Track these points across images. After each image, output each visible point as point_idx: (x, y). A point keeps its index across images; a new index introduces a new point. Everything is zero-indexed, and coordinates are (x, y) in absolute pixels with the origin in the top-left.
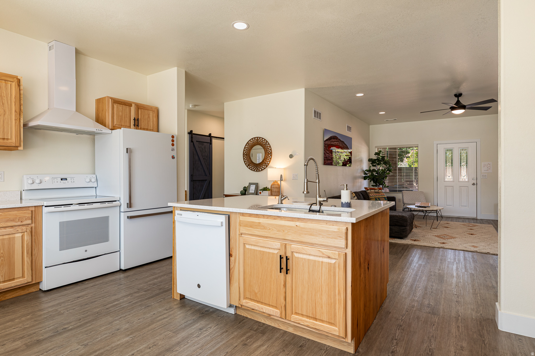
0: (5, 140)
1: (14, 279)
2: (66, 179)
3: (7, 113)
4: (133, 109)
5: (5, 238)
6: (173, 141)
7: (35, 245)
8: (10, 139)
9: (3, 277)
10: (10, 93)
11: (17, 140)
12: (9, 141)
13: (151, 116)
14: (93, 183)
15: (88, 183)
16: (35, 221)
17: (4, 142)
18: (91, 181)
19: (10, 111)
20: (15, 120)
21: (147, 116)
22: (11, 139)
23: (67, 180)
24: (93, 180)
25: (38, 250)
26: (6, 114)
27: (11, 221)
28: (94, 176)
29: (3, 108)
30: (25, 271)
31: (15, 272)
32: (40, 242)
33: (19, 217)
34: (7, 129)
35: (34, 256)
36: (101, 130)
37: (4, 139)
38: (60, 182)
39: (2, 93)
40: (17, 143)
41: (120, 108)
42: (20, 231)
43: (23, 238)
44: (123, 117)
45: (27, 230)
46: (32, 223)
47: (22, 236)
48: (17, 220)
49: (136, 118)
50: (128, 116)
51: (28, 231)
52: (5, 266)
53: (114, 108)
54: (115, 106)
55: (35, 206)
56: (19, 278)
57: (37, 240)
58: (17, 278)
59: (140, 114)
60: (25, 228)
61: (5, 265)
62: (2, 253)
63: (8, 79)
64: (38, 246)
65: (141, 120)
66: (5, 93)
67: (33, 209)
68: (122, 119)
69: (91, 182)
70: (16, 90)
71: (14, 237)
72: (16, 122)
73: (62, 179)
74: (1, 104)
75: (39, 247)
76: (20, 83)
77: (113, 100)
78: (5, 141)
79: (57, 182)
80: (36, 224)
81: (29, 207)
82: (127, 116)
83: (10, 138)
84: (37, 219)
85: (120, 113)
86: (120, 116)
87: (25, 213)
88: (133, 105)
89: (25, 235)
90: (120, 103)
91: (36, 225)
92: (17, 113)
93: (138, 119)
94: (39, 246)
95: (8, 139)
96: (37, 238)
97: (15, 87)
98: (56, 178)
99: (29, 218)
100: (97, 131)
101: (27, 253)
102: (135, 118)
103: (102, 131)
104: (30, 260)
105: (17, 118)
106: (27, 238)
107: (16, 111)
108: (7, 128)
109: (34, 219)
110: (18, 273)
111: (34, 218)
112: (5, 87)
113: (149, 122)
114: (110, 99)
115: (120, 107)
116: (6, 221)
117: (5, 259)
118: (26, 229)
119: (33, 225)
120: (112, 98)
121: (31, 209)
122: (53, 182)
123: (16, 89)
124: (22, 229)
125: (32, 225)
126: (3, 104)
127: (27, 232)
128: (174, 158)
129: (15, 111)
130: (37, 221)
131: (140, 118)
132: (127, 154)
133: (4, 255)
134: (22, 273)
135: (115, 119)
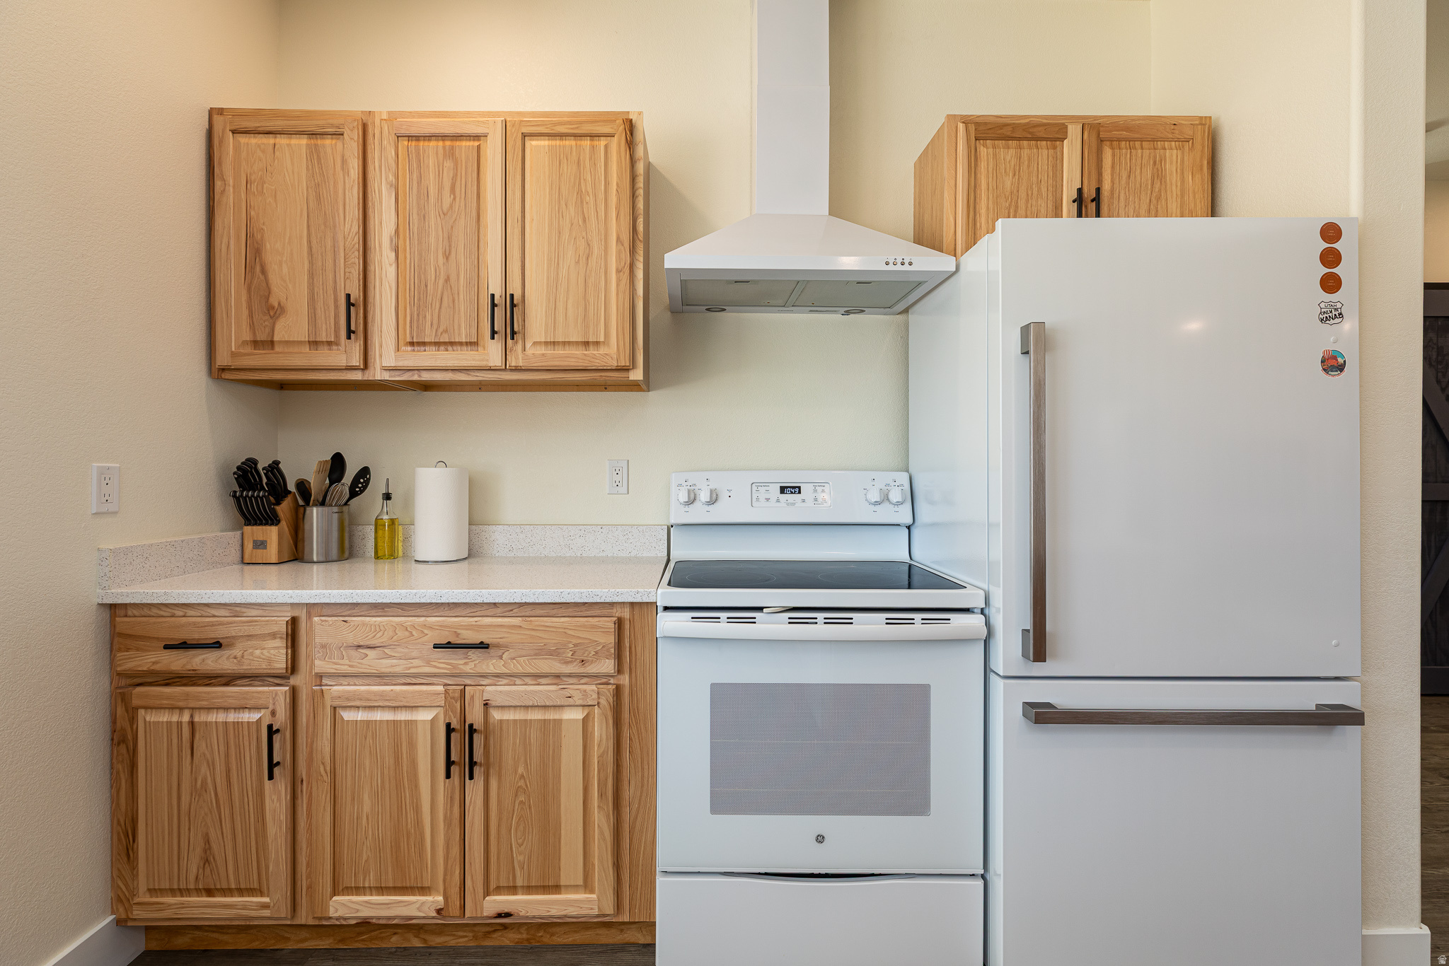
0: (591, 347)
1: (556, 888)
2: (799, 488)
3: (596, 251)
4: (1071, 150)
5: (531, 720)
6: (1331, 258)
7: (633, 766)
8: (604, 342)
9: (523, 868)
10: (605, 178)
11: (621, 343)
12: (603, 350)
13: (1171, 167)
14: (896, 509)
15: (877, 508)
16: (633, 666)
17: (585, 355)
18: (885, 498)
19: (603, 243)
20: (618, 271)
21: (1148, 173)
22: (606, 343)
23: (800, 492)
24: (895, 496)
25: (642, 786)
26: (592, 254)
27: (551, 653)
28: (903, 478)
29: (584, 234)
30: (593, 865)
31: (560, 860)
32: (648, 754)
33: (575, 641)
34: (594, 310)
35: (626, 811)
36: (907, 262)
37: (586, 344)
38: (778, 501)
39: (582, 181)
40: (622, 357)
41: (1008, 158)
42: (578, 700)
43: (590, 729)
44: (1023, 194)
45: (599, 698)
46: (620, 671)
47: (583, 719)
48: (570, 655)
49: (1089, 193)
50: (1044, 190)
51: (603, 701)
52: (531, 829)
53: (976, 165)
54: (983, 151)
55: (632, 604)
56: (574, 888)
57: (638, 744)
58: (567, 886)
59: (1109, 171)
60: (593, 690)
61: (532, 825)
62: (522, 776)
63: (598, 128)
64: (643, 769)
65: (1116, 195)
66: (590, 179)
67: (626, 614)
68: (1017, 207)
69: (886, 504)
70: (619, 162)
71: (561, 720)
72: (620, 281)
73: (783, 490)
74: (580, 222)
75: (646, 774)
76: (632, 134)
77: (972, 128)
78: (592, 351)
79: (768, 499)
80: (633, 675)
81: (612, 604)
82: (1039, 190)
83: (602, 339)
84: (639, 654)
85: (1008, 183)
86: (1007, 194)
87: (593, 627)
88: (1074, 131)
89: (594, 718)
90: (1009, 133)
91: (634, 680)
92: (623, 245)
93: (1098, 190)
94: (646, 771)
95: (597, 343)
96: (636, 737)
97: (619, 152)
98: (766, 484)
99: (608, 650)
100: (891, 267)
101: (602, 795)
102: (1080, 191)
103: (910, 264)
104: (609, 826)
105: (623, 264)
106: (601, 731)
107: (621, 237)
108: (594, 304)
109: (628, 653)
110: (571, 869)
111: (628, 649)
112: (590, 159)
113: (1158, 198)
114: (961, 126)
115: (1008, 154)
116: (536, 655)
117: (530, 801)
118: (598, 693)
119: (625, 680)
120: (967, 121)
121: (618, 612)
122: (754, 499)
123: (620, 156)
124: (585, 691)
125: (621, 677)
126: (584, 221)
127: (601, 706)
128: (1341, 368)
129: (618, 239)
130: (638, 664)
131: (1106, 187)
132: (1025, 358)
133: (526, 785)
134: (584, 870)
135: (983, 211)
